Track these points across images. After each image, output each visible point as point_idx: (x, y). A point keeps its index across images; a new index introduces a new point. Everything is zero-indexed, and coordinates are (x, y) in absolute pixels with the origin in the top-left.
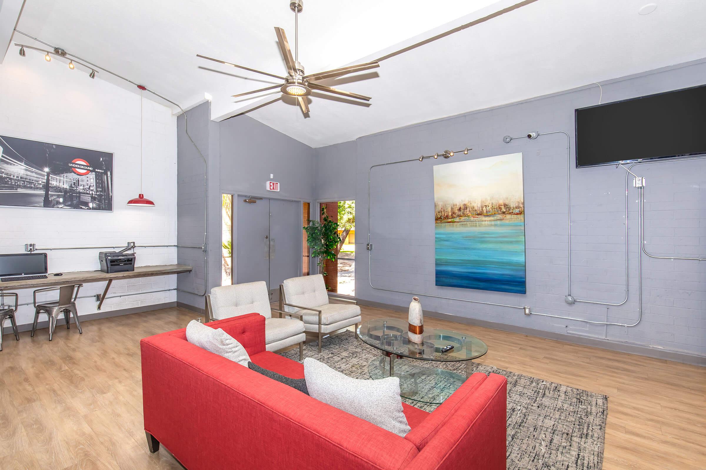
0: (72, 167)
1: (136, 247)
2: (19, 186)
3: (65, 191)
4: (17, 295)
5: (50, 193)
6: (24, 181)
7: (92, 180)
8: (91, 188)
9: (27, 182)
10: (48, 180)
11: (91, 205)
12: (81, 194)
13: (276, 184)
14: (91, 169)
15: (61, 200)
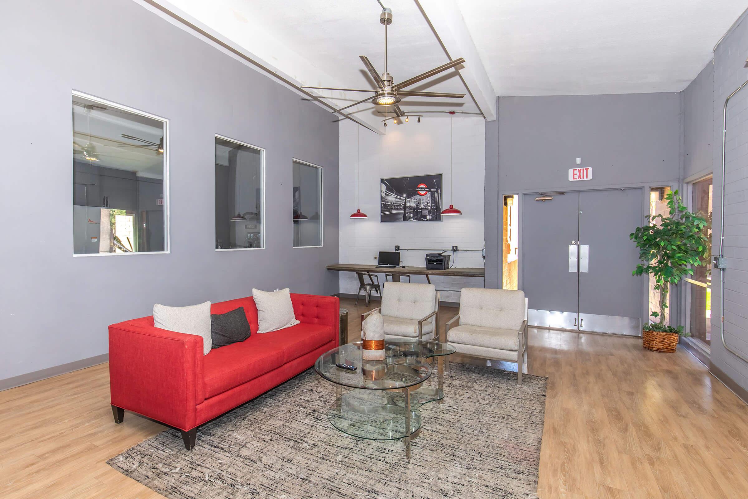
0: (418, 191)
1: (458, 250)
2: (392, 209)
3: (414, 209)
4: (377, 276)
5: (406, 211)
6: (394, 205)
7: (429, 198)
8: (428, 204)
9: (396, 205)
10: (405, 202)
11: (428, 217)
12: (423, 210)
13: (585, 171)
14: (428, 190)
15: (412, 215)
